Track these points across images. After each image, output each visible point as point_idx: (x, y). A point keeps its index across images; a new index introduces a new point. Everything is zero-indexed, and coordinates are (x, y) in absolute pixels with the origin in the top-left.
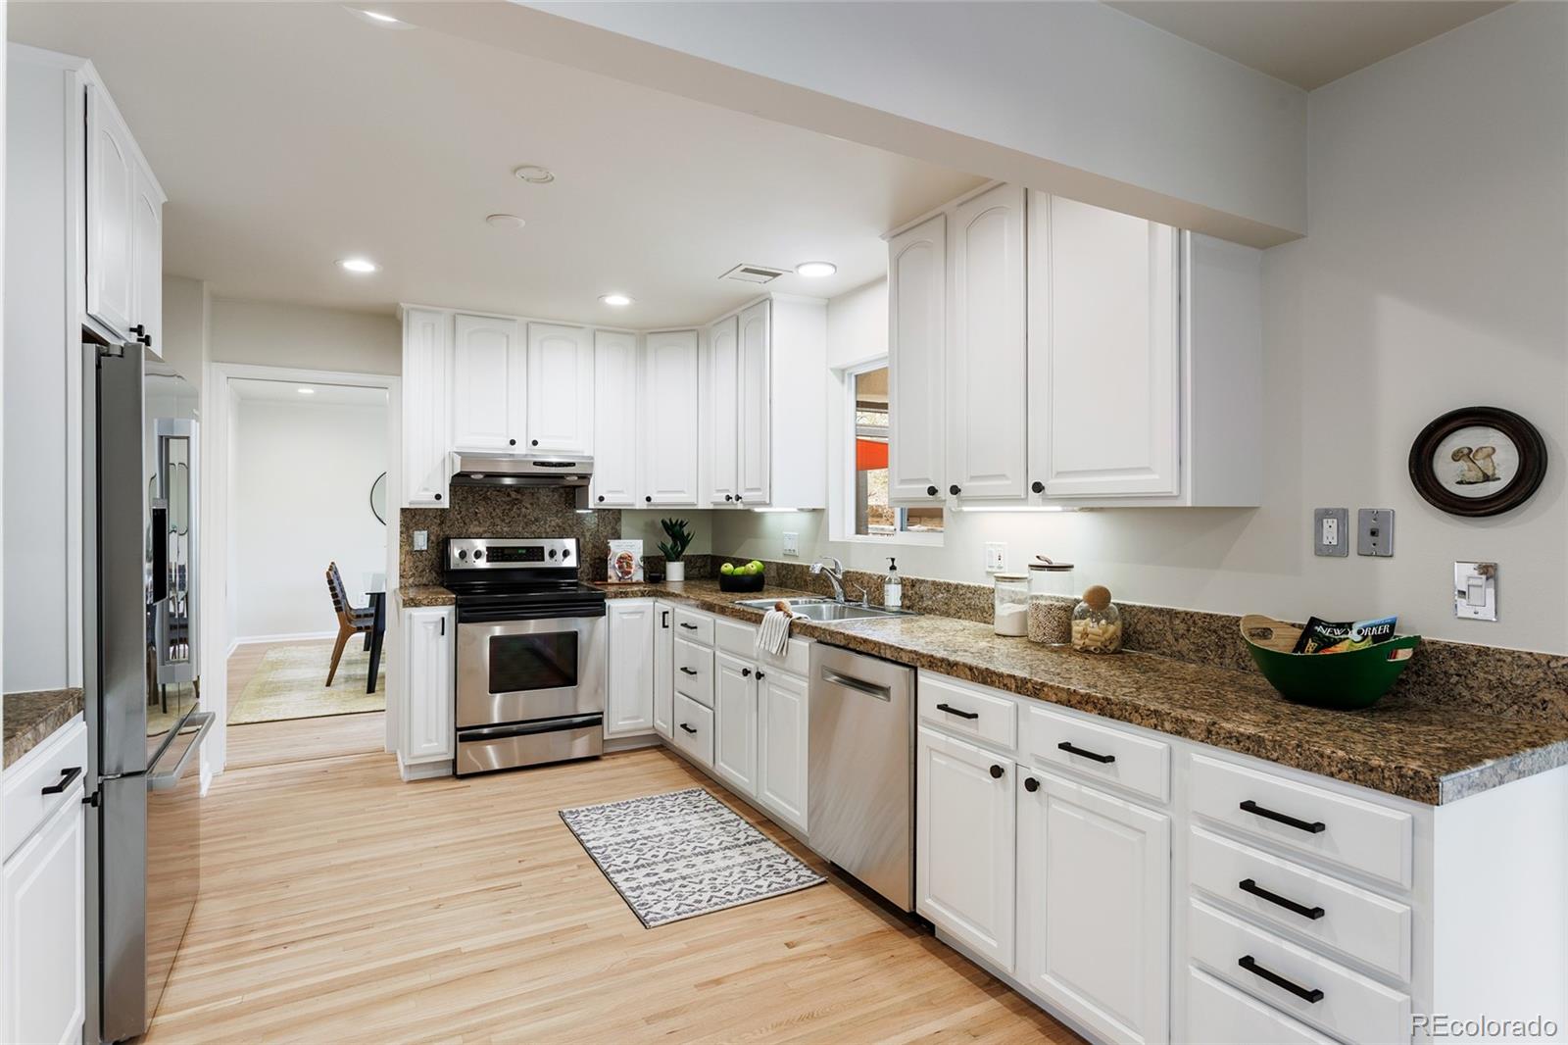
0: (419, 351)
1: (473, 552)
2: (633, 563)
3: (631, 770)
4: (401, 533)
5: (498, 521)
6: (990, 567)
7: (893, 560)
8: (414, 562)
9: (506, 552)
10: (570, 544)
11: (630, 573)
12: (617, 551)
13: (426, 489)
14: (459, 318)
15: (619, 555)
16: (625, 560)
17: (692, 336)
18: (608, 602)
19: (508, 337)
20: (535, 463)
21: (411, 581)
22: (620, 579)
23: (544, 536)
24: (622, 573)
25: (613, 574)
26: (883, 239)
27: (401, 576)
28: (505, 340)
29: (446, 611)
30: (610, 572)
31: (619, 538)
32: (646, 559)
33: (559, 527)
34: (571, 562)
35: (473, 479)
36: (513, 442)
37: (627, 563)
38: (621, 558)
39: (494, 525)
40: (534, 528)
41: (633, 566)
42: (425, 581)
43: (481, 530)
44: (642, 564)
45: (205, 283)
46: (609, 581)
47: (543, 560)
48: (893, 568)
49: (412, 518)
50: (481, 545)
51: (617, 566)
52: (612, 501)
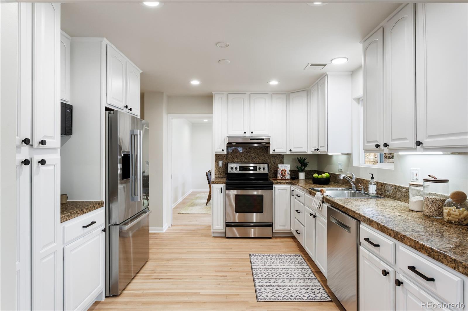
0: (218, 106)
1: (234, 168)
2: (286, 173)
3: (280, 244)
4: (215, 161)
5: (243, 158)
6: (413, 179)
7: (372, 174)
8: (219, 170)
9: (245, 168)
10: (266, 166)
11: (285, 176)
12: (281, 168)
13: (220, 148)
14: (229, 95)
15: (281, 170)
16: (283, 172)
17: (305, 92)
18: (274, 186)
19: (244, 99)
20: (251, 139)
21: (218, 176)
22: (281, 178)
23: (258, 163)
24: (282, 176)
25: (279, 176)
26: (361, 43)
27: (215, 174)
28: (243, 100)
29: (223, 186)
30: (278, 175)
31: (283, 164)
32: (290, 171)
33: (263, 160)
34: (266, 171)
35: (233, 145)
36: (245, 133)
37: (284, 172)
38: (282, 170)
39: (242, 159)
40: (255, 160)
41: (286, 174)
42: (222, 176)
43: (238, 161)
44: (289, 173)
45: (164, 93)
46: (278, 178)
47: (256, 171)
48: (372, 178)
49: (218, 157)
50: (237, 165)
51: (281, 173)
52: (278, 151)
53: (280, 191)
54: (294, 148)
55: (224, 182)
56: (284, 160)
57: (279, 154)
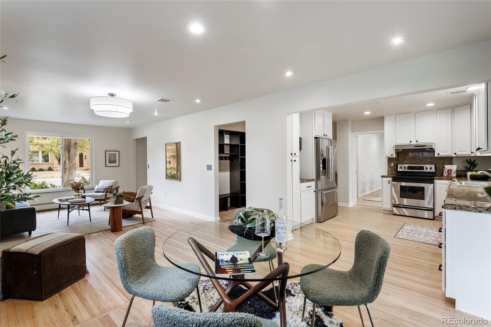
0: (388, 126)
1: (402, 167)
2: (453, 172)
4: (388, 163)
5: (412, 160)
8: (391, 169)
9: (413, 167)
10: (433, 166)
11: (451, 174)
13: (389, 153)
14: (397, 116)
15: (448, 169)
16: (450, 171)
17: (469, 105)
18: (435, 181)
19: (409, 117)
20: (414, 146)
21: (390, 173)
22: (447, 175)
23: (426, 164)
24: (448, 174)
25: (445, 174)
27: (388, 172)
28: (409, 118)
29: (390, 179)
30: (444, 174)
31: (452, 165)
32: (456, 170)
33: (431, 162)
34: (433, 170)
35: (400, 151)
36: (411, 142)
37: (450, 172)
38: (448, 170)
39: (411, 161)
40: (423, 162)
41: (453, 173)
42: (393, 173)
43: (407, 162)
44: (456, 172)
45: (349, 120)
46: (444, 176)
47: (424, 170)
49: (390, 160)
50: (406, 165)
51: (447, 172)
52: (442, 154)
53: (441, 185)
54: (459, 152)
55: (391, 177)
56: (453, 162)
57: (448, 157)
